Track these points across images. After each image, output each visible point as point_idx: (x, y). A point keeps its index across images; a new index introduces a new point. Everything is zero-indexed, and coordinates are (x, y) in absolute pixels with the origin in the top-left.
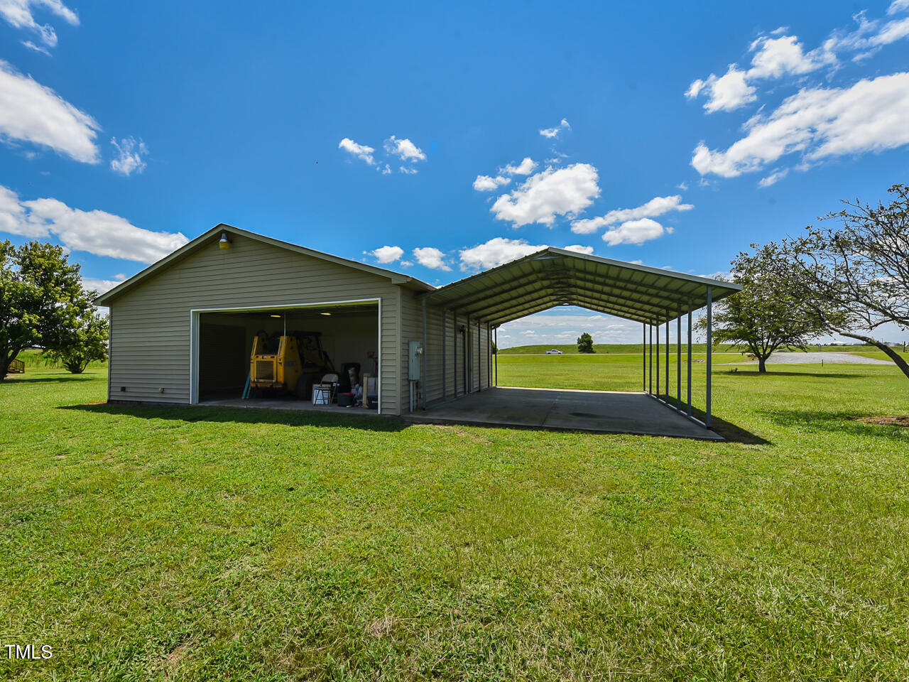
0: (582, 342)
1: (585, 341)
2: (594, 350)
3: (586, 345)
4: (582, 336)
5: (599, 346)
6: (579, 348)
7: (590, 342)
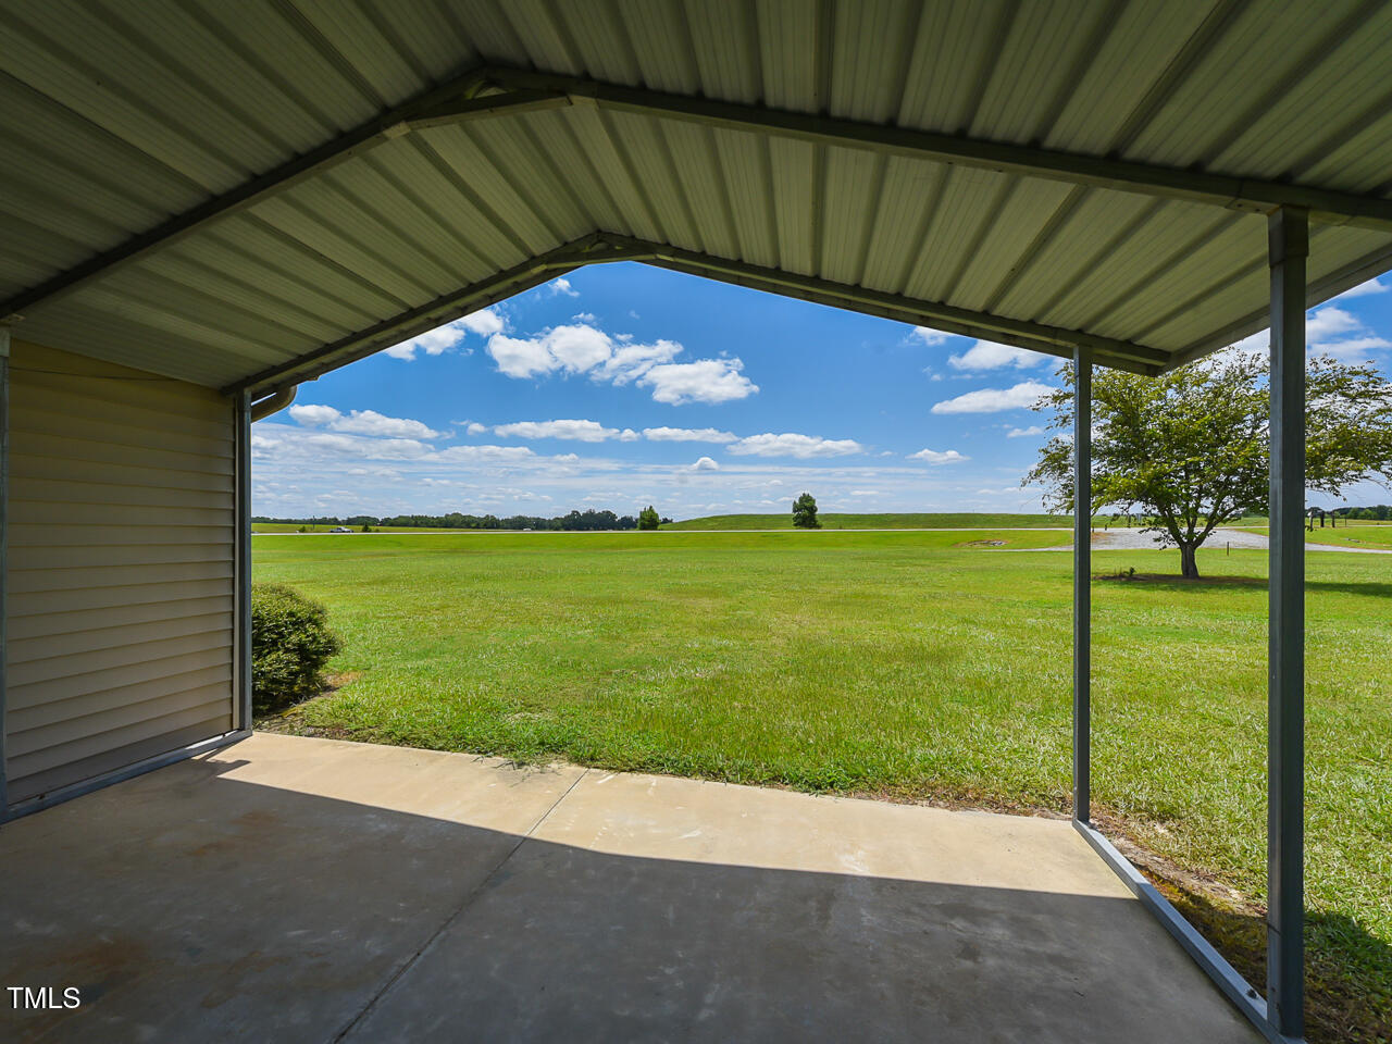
0: (800, 510)
1: (806, 508)
2: (819, 522)
3: (806, 514)
4: (801, 499)
5: (828, 517)
6: (795, 519)
7: (813, 510)
